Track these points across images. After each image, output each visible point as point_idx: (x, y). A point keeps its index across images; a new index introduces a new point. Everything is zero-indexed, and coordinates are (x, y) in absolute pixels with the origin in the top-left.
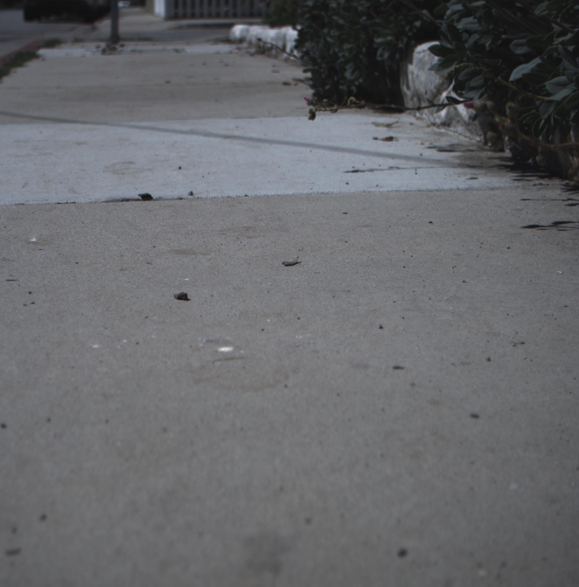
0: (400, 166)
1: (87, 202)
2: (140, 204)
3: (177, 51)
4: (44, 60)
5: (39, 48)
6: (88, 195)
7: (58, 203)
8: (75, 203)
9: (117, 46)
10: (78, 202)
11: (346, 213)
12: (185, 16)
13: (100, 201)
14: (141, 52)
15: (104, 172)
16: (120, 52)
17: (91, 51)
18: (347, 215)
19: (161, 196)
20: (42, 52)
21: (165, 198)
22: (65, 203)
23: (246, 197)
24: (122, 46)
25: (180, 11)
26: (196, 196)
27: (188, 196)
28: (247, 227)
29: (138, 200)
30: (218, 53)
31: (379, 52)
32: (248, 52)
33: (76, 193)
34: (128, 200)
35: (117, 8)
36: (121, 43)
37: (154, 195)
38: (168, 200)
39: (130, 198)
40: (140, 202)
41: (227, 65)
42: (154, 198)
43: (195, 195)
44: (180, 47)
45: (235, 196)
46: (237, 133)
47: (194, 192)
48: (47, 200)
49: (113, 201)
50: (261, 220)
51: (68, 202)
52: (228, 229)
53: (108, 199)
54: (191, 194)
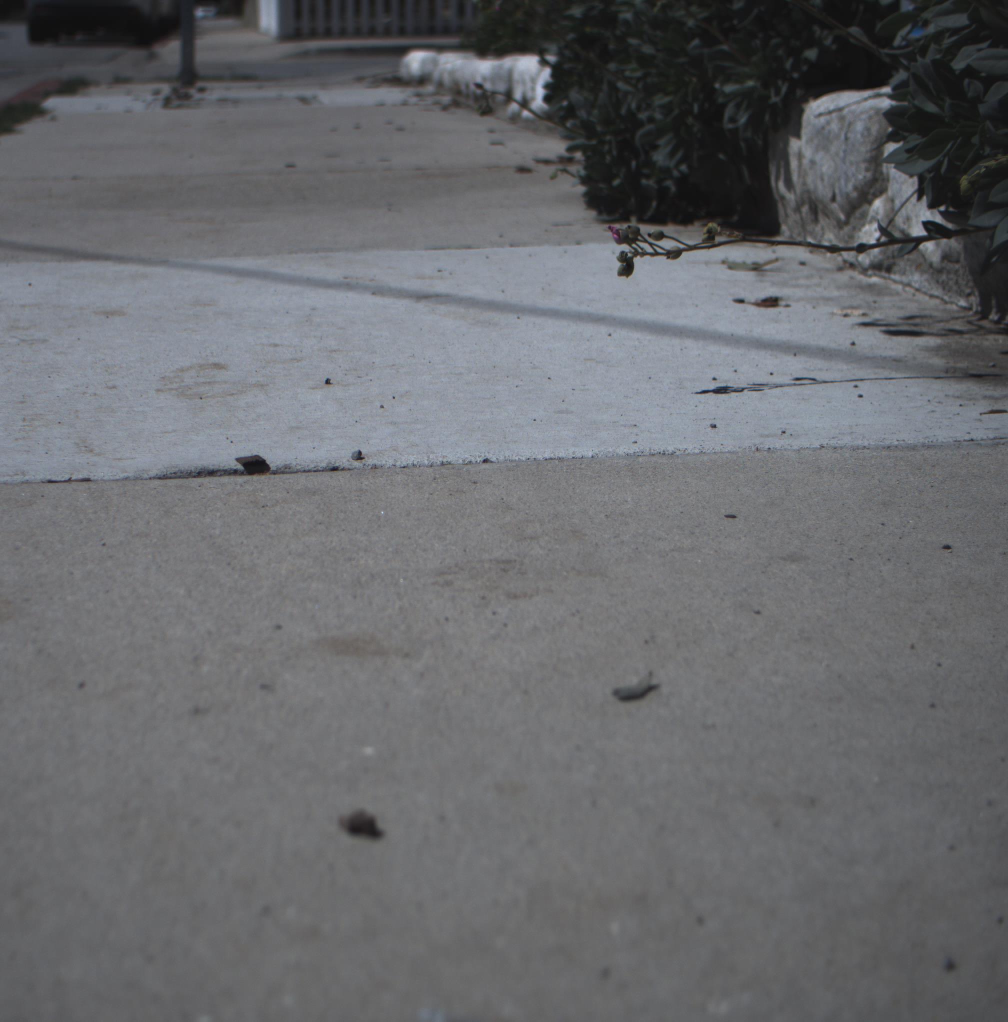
0: (819, 376)
1: (117, 477)
2: (241, 486)
3: (304, 100)
4: (53, 119)
5: (47, 94)
6: (119, 459)
7: (50, 482)
8: (88, 480)
9: (192, 91)
10: (96, 478)
11: (734, 517)
12: (313, 34)
13: (148, 475)
14: (236, 102)
15: (158, 390)
16: (198, 104)
17: (144, 101)
18: (736, 519)
19: (288, 463)
20: (52, 103)
21: (299, 467)
22: (65, 481)
23: (486, 466)
24: (202, 90)
25: (305, 24)
26: (370, 461)
27: (351, 460)
28: (503, 562)
29: (235, 472)
30: (382, 105)
31: (728, 112)
32: (437, 103)
33: (91, 451)
34: (211, 473)
35: (192, 19)
36: (200, 84)
37: (273, 460)
38: (304, 471)
39: (216, 468)
40: (240, 479)
41: (401, 129)
42: (273, 467)
43: (366, 459)
44: (308, 93)
45: (461, 461)
46: (441, 287)
47: (364, 452)
48: (23, 474)
49: (179, 474)
50: (532, 538)
51: (74, 477)
52: (456, 565)
53: (165, 470)
54: (359, 456)
